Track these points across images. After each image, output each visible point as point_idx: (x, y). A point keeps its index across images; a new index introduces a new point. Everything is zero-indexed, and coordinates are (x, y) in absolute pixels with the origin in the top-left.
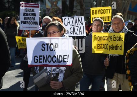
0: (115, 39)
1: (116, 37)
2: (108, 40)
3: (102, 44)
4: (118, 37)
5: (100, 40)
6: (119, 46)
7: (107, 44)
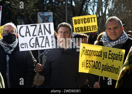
0: (110, 56)
1: (112, 54)
2: (101, 57)
3: (92, 61)
4: (115, 54)
5: (90, 55)
6: (115, 68)
7: (100, 62)
